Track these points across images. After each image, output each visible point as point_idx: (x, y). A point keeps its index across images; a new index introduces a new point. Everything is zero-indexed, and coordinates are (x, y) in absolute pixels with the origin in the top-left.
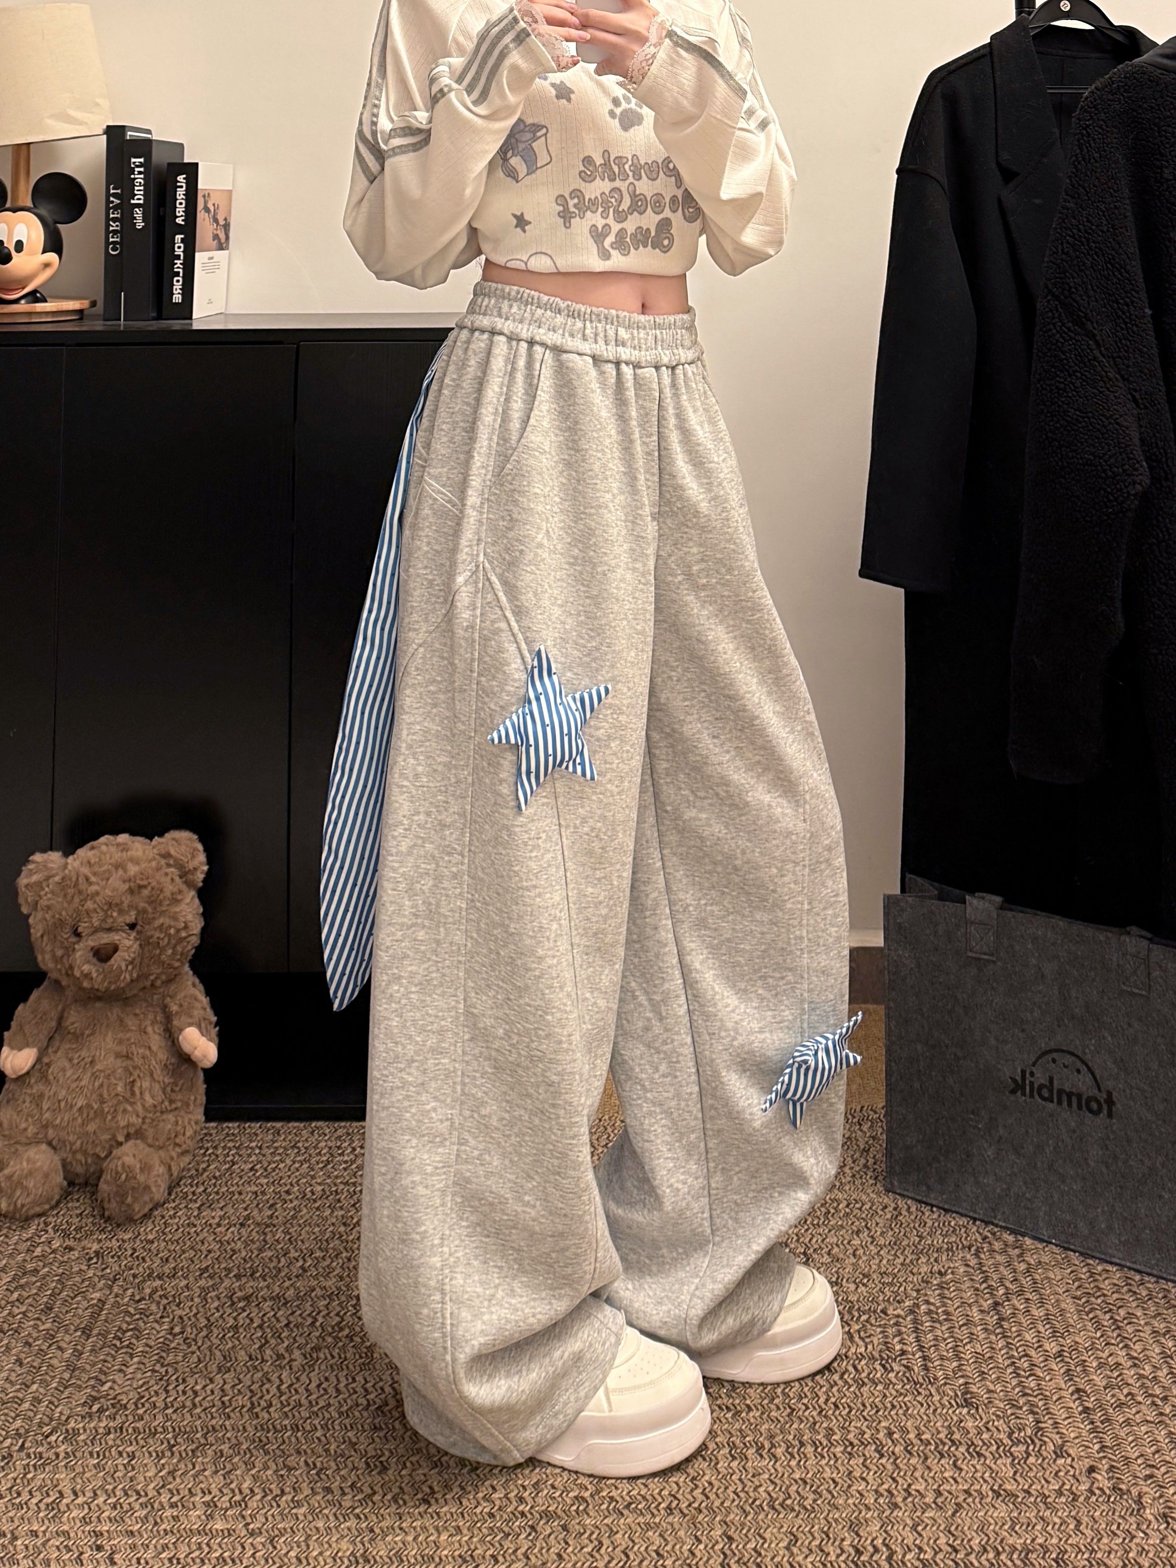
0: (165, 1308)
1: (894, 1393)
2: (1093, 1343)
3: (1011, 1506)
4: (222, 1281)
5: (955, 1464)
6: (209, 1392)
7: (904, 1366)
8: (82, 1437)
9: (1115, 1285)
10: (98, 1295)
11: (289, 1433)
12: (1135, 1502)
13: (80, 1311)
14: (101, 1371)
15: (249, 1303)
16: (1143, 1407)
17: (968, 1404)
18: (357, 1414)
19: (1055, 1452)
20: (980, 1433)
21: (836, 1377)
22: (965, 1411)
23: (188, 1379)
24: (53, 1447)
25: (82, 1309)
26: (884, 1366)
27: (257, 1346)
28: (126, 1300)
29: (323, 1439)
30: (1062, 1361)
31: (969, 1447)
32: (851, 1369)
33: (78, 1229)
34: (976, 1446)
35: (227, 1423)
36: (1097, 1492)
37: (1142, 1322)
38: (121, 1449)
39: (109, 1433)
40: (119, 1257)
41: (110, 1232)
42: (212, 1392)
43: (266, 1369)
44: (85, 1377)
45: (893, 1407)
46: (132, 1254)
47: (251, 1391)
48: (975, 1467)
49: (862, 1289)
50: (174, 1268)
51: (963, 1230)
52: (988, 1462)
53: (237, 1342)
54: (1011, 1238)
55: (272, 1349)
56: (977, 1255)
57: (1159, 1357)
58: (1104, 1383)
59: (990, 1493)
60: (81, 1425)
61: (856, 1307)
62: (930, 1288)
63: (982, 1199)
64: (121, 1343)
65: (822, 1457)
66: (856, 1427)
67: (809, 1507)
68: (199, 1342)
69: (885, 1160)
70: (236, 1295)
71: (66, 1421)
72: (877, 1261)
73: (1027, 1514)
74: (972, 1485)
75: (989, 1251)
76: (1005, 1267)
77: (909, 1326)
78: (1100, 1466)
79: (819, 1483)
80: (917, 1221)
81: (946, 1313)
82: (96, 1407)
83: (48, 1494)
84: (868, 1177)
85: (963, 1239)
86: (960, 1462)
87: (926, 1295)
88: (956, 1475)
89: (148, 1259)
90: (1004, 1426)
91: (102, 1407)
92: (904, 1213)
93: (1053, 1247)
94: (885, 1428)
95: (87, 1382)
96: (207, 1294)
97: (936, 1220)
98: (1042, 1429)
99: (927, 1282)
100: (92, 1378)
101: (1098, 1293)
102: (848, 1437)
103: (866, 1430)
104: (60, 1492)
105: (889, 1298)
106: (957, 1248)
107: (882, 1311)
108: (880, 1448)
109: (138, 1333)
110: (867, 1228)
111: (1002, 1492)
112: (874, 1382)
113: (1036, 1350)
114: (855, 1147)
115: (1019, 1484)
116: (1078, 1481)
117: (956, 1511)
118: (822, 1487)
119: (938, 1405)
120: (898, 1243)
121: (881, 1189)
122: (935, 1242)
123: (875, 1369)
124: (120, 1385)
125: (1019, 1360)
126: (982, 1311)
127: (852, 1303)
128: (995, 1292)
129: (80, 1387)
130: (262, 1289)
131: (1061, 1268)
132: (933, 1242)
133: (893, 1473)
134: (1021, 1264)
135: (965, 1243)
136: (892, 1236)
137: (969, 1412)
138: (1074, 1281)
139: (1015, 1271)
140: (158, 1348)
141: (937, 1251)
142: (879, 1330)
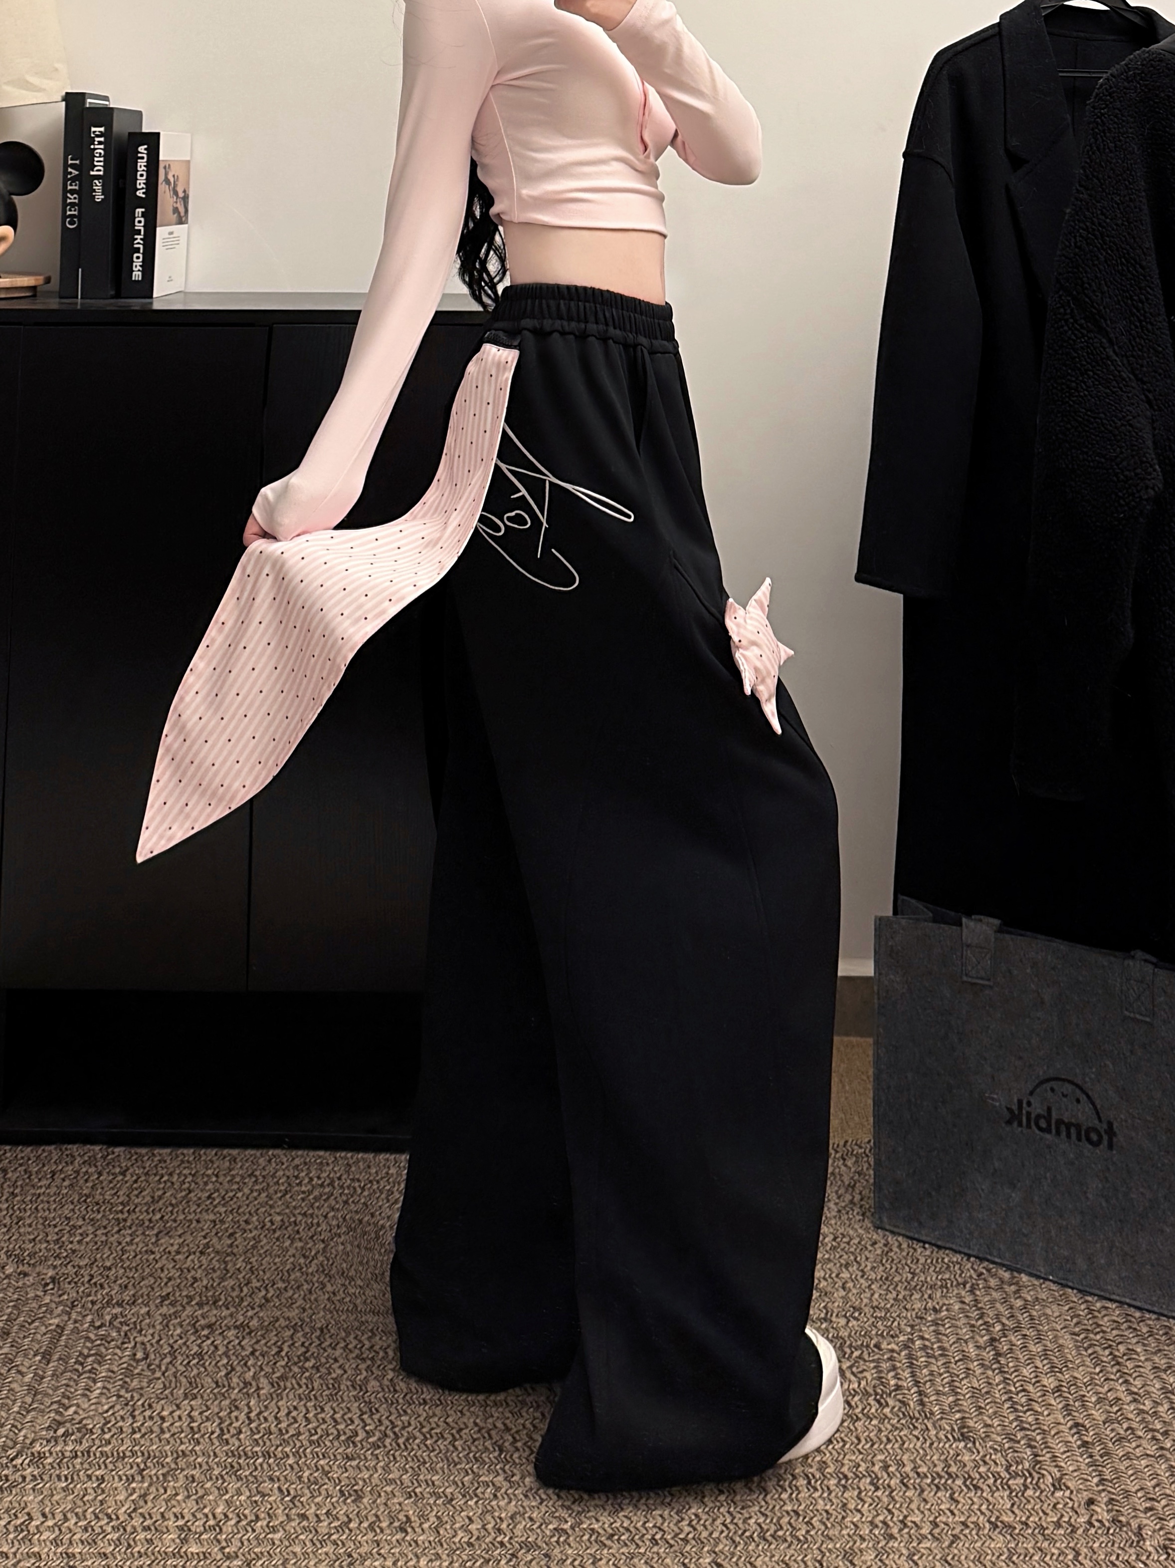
0: (126, 1335)
1: (889, 1427)
2: (1092, 1379)
3: (1009, 1537)
4: (184, 1309)
5: (952, 1498)
6: (176, 1418)
7: (900, 1401)
8: (49, 1460)
9: (1114, 1321)
10: (56, 1321)
11: (260, 1460)
12: (1135, 1534)
13: (39, 1337)
14: (64, 1396)
15: (213, 1331)
16: (1144, 1443)
17: (964, 1437)
18: (328, 1444)
19: (1053, 1485)
20: (977, 1466)
22: (962, 1444)
23: (154, 1405)
24: (19, 1470)
25: (41, 1334)
26: (878, 1402)
27: (223, 1373)
28: (87, 1325)
29: (295, 1466)
30: (1060, 1396)
31: (965, 1480)
33: (32, 1255)
34: (973, 1480)
35: (197, 1448)
36: (1097, 1524)
37: (1143, 1358)
38: (89, 1472)
39: (76, 1456)
40: (76, 1283)
41: (65, 1258)
42: (180, 1418)
43: (233, 1397)
44: (48, 1401)
45: (889, 1440)
46: (90, 1280)
47: (220, 1418)
48: (972, 1500)
49: (854, 1323)
50: (134, 1296)
51: (957, 1267)
52: (985, 1495)
53: (202, 1369)
54: (1007, 1275)
55: (239, 1377)
56: (972, 1291)
57: (1159, 1393)
58: (1103, 1418)
59: (987, 1525)
60: (47, 1448)
61: (848, 1343)
62: (925, 1324)
63: (976, 1234)
64: (83, 1368)
65: (816, 1489)
66: (850, 1460)
67: (802, 1538)
68: (163, 1368)
69: (872, 1195)
70: (199, 1323)
71: (31, 1444)
72: (869, 1295)
73: (1025, 1545)
74: (968, 1517)
75: (984, 1288)
76: (1002, 1303)
77: (904, 1361)
78: (1100, 1499)
79: (812, 1515)
80: (909, 1258)
81: (941, 1348)
82: (61, 1431)
83: (16, 1517)
84: (855, 1213)
85: (957, 1276)
86: (956, 1495)
87: (921, 1330)
88: (953, 1507)
89: (106, 1286)
90: (1002, 1459)
91: (68, 1431)
92: (895, 1249)
93: (1052, 1284)
94: (881, 1461)
95: (49, 1406)
96: (169, 1321)
97: (929, 1257)
98: (1040, 1462)
99: (922, 1318)
100: (55, 1402)
101: (1098, 1330)
102: (842, 1470)
103: (862, 1463)
104: (28, 1514)
105: (883, 1332)
106: (952, 1285)
107: (875, 1346)
108: (875, 1481)
109: (100, 1359)
110: (857, 1262)
111: (999, 1524)
112: (868, 1417)
113: (1034, 1385)
114: (839, 1183)
115: (1016, 1515)
116: (1076, 1512)
117: (952, 1542)
118: (815, 1519)
119: (934, 1439)
120: (890, 1278)
121: (869, 1225)
122: (929, 1279)
123: (869, 1404)
124: (84, 1410)
125: (1017, 1394)
126: (978, 1347)
127: (843, 1339)
128: (992, 1329)
129: (42, 1411)
130: (225, 1317)
131: (1059, 1305)
132: (926, 1278)
133: (888, 1505)
134: (1018, 1301)
135: (960, 1280)
136: (884, 1271)
137: (966, 1446)
138: (1072, 1318)
139: (1011, 1308)
140: (121, 1374)
141: (931, 1287)
142: (872, 1365)
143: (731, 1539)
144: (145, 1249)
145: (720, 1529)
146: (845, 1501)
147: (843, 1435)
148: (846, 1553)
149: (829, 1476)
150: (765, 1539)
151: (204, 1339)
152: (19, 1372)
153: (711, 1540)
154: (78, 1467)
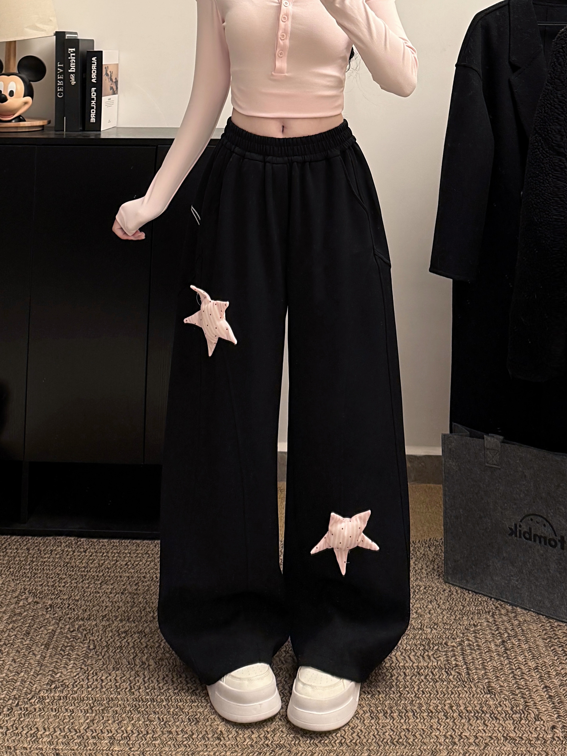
0: (85, 636)
1: (452, 686)
2: (553, 663)
3: (513, 745)
4: (113, 623)
5: (484, 723)
6: (109, 680)
7: (458, 672)
8: (47, 701)
9: (564, 633)
10: (52, 627)
11: (149, 703)
13: (43, 635)
14: (55, 667)
15: (127, 635)
17: (490, 692)
19: (535, 718)
20: (496, 707)
21: (422, 677)
22: (489, 696)
23: (98, 673)
24: (33, 705)
26: (447, 672)
27: (132, 657)
28: (66, 630)
29: (167, 706)
30: (537, 671)
31: (491, 714)
32: (430, 674)
33: (41, 593)
34: (495, 714)
35: (119, 696)
36: (557, 739)
38: (66, 707)
39: (60, 699)
40: (62, 608)
41: (57, 595)
42: (111, 680)
43: (137, 669)
44: (47, 670)
45: (452, 693)
46: (68, 607)
47: (130, 680)
48: (494, 725)
49: (434, 631)
50: (89, 615)
51: (486, 603)
52: (501, 722)
53: (122, 655)
54: (510, 608)
55: (139, 659)
56: (493, 616)
58: (559, 683)
59: (502, 738)
60: (46, 695)
61: (432, 642)
62: (469, 633)
63: (494, 588)
64: (64, 653)
65: (417, 718)
66: (433, 703)
67: (411, 743)
68: (103, 654)
69: (443, 566)
70: (120, 630)
71: (39, 692)
72: (442, 617)
73: (521, 749)
74: (493, 734)
75: (499, 614)
76: (508, 623)
77: (459, 652)
78: (558, 726)
79: (416, 731)
80: (461, 598)
81: (478, 645)
82: (53, 686)
83: (31, 729)
84: (435, 575)
85: (485, 608)
86: (487, 722)
87: (467, 636)
88: (485, 728)
89: (76, 610)
90: (509, 704)
91: (56, 686)
92: (455, 593)
93: (532, 613)
94: (448, 703)
95: (48, 672)
96: (106, 629)
97: (471, 598)
98: (528, 706)
99: (468, 629)
100: (51, 670)
101: (556, 637)
102: (430, 708)
103: (439, 705)
104: (37, 728)
105: (448, 637)
106: (483, 613)
107: (445, 644)
108: (446, 714)
109: (73, 648)
110: (436, 600)
111: (508, 738)
112: (442, 681)
113: (524, 665)
114: (427, 559)
115: (517, 734)
116: (547, 733)
117: (485, 747)
118: (417, 733)
119: (475, 693)
120: (452, 608)
121: (442, 581)
122: (471, 609)
123: (442, 674)
124: (64, 675)
125: (516, 670)
126: (496, 645)
127: (429, 639)
128: (503, 636)
129: (45, 675)
130: (133, 627)
131: (536, 624)
132: (470, 609)
133: (453, 727)
134: (516, 621)
135: (486, 610)
136: (449, 605)
137: (491, 696)
138: (543, 631)
139: (512, 625)
140: (83, 656)
141: (472, 614)
142: (444, 653)
143: (377, 743)
144: (94, 591)
145: (372, 738)
146: (432, 724)
147: (429, 690)
148: (433, 751)
149: (423, 711)
150: (393, 744)
151: (123, 639)
152: (34, 654)
153: (368, 744)
154: (61, 704)
